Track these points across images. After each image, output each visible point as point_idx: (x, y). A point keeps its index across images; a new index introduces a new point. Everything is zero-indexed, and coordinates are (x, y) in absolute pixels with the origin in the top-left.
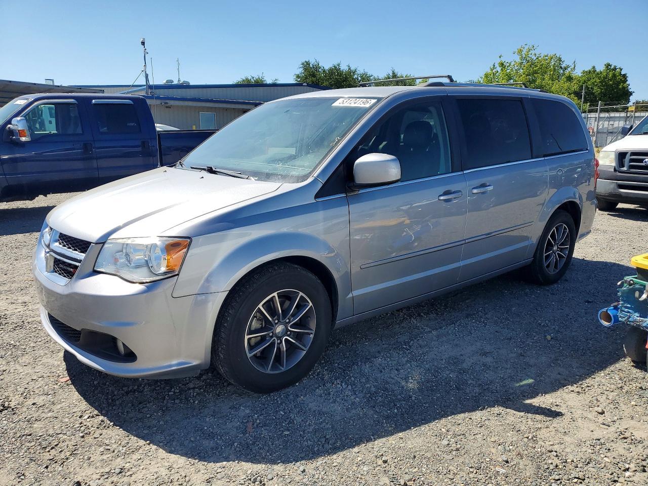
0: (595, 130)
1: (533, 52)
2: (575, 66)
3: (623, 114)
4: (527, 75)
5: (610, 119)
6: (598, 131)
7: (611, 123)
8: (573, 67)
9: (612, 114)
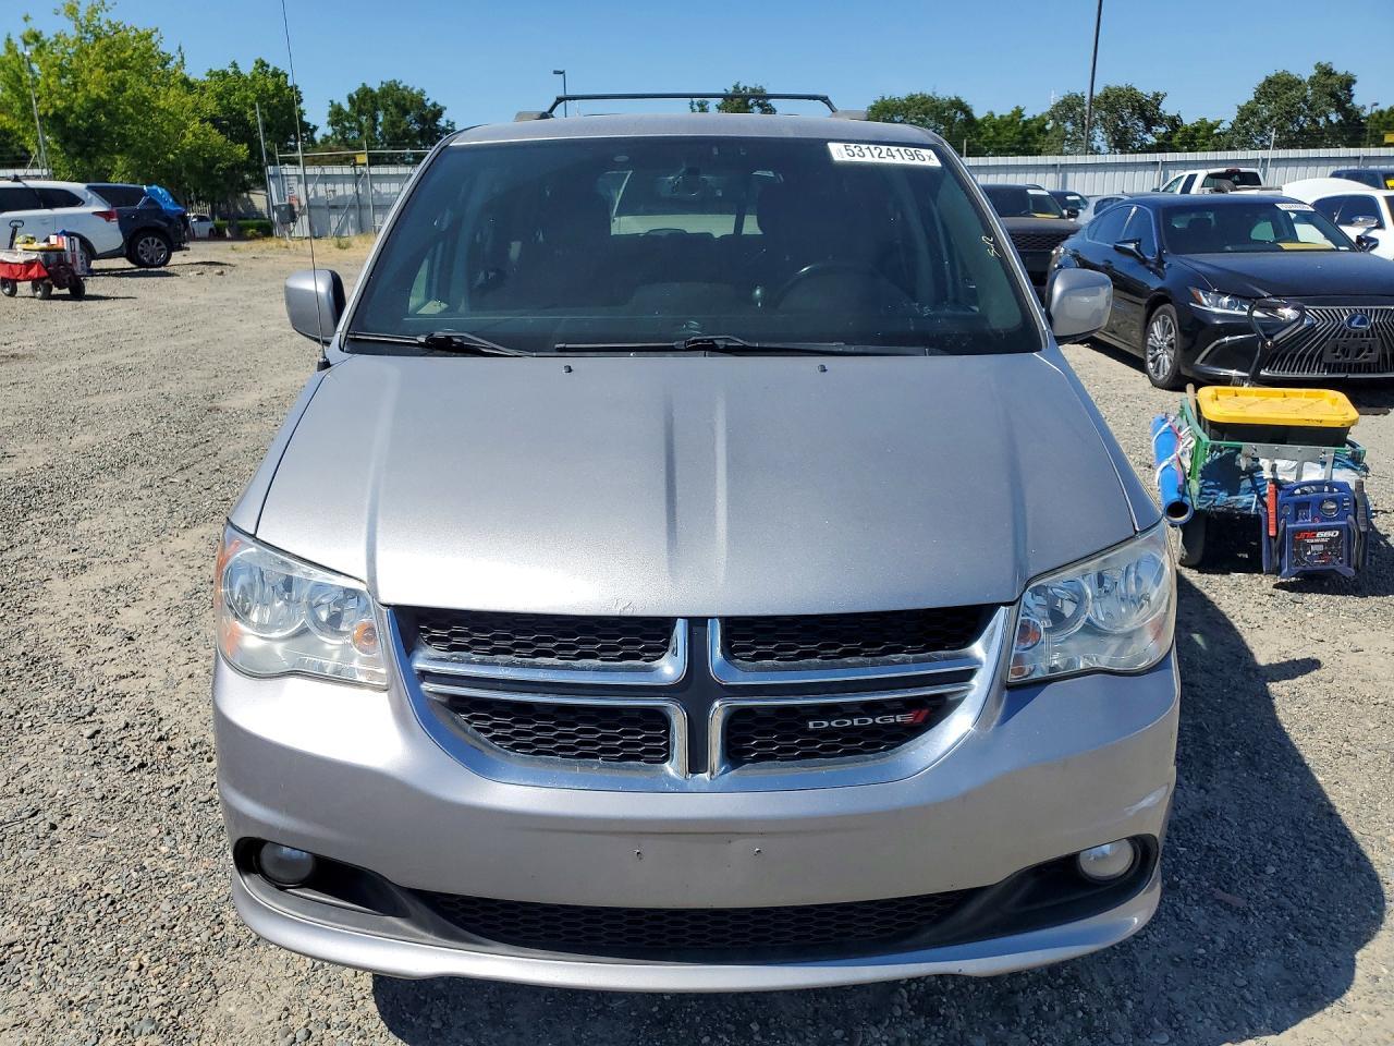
0: (304, 202)
1: (104, 16)
2: (182, 57)
3: (347, 170)
4: (108, 69)
5: (325, 179)
6: (311, 203)
7: (330, 187)
8: (178, 59)
9: (328, 170)
